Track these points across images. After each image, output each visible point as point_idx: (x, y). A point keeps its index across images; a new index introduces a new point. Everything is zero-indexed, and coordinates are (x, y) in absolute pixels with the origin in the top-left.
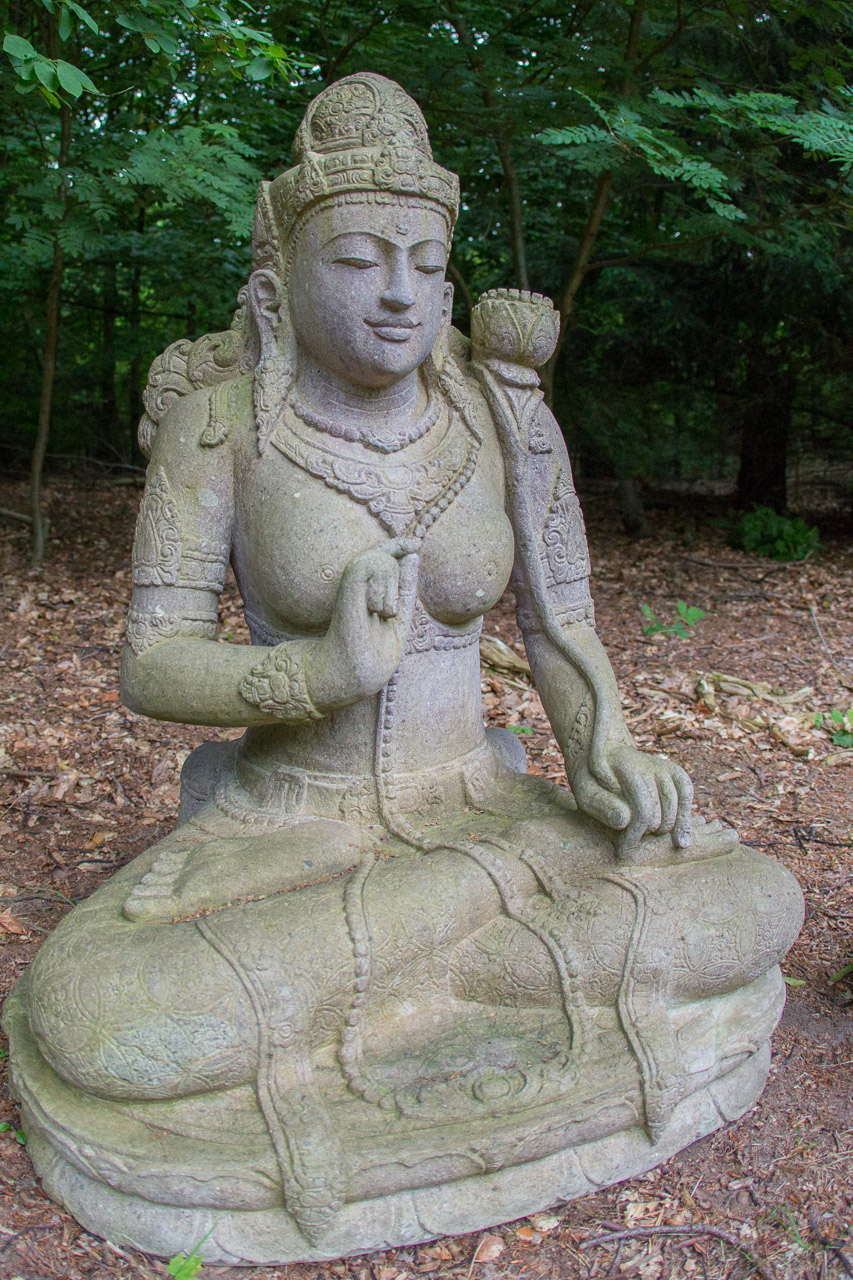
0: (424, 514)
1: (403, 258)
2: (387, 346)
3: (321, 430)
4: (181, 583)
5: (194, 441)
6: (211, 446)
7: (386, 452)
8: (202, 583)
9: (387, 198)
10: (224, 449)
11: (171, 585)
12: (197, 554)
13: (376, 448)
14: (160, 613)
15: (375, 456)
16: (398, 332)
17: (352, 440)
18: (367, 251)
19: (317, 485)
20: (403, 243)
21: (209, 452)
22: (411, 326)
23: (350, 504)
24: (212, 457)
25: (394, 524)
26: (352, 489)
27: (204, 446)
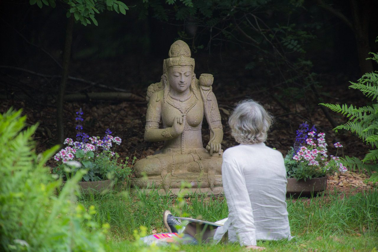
0: (187, 110)
1: (183, 75)
2: (181, 87)
3: (173, 99)
4: (154, 121)
5: (155, 101)
6: (158, 101)
7: (182, 102)
8: (157, 121)
9: (180, 67)
10: (159, 102)
11: (152, 121)
12: (156, 117)
13: (181, 101)
14: (150, 125)
15: (181, 102)
16: (183, 85)
17: (177, 100)
18: (178, 74)
19: (172, 107)
20: (183, 73)
21: (157, 102)
22: (184, 84)
23: (177, 109)
24: (158, 103)
25: (183, 112)
26: (177, 107)
27: (157, 101)
